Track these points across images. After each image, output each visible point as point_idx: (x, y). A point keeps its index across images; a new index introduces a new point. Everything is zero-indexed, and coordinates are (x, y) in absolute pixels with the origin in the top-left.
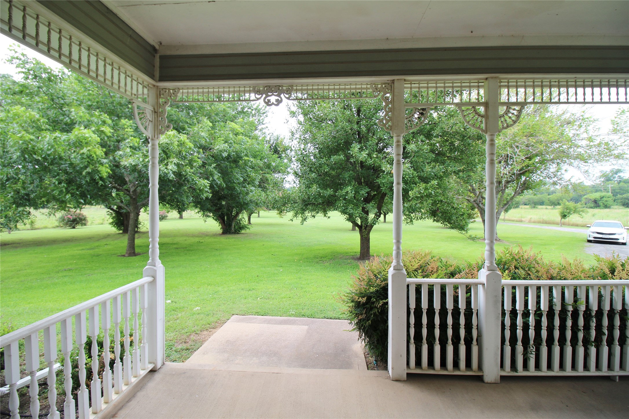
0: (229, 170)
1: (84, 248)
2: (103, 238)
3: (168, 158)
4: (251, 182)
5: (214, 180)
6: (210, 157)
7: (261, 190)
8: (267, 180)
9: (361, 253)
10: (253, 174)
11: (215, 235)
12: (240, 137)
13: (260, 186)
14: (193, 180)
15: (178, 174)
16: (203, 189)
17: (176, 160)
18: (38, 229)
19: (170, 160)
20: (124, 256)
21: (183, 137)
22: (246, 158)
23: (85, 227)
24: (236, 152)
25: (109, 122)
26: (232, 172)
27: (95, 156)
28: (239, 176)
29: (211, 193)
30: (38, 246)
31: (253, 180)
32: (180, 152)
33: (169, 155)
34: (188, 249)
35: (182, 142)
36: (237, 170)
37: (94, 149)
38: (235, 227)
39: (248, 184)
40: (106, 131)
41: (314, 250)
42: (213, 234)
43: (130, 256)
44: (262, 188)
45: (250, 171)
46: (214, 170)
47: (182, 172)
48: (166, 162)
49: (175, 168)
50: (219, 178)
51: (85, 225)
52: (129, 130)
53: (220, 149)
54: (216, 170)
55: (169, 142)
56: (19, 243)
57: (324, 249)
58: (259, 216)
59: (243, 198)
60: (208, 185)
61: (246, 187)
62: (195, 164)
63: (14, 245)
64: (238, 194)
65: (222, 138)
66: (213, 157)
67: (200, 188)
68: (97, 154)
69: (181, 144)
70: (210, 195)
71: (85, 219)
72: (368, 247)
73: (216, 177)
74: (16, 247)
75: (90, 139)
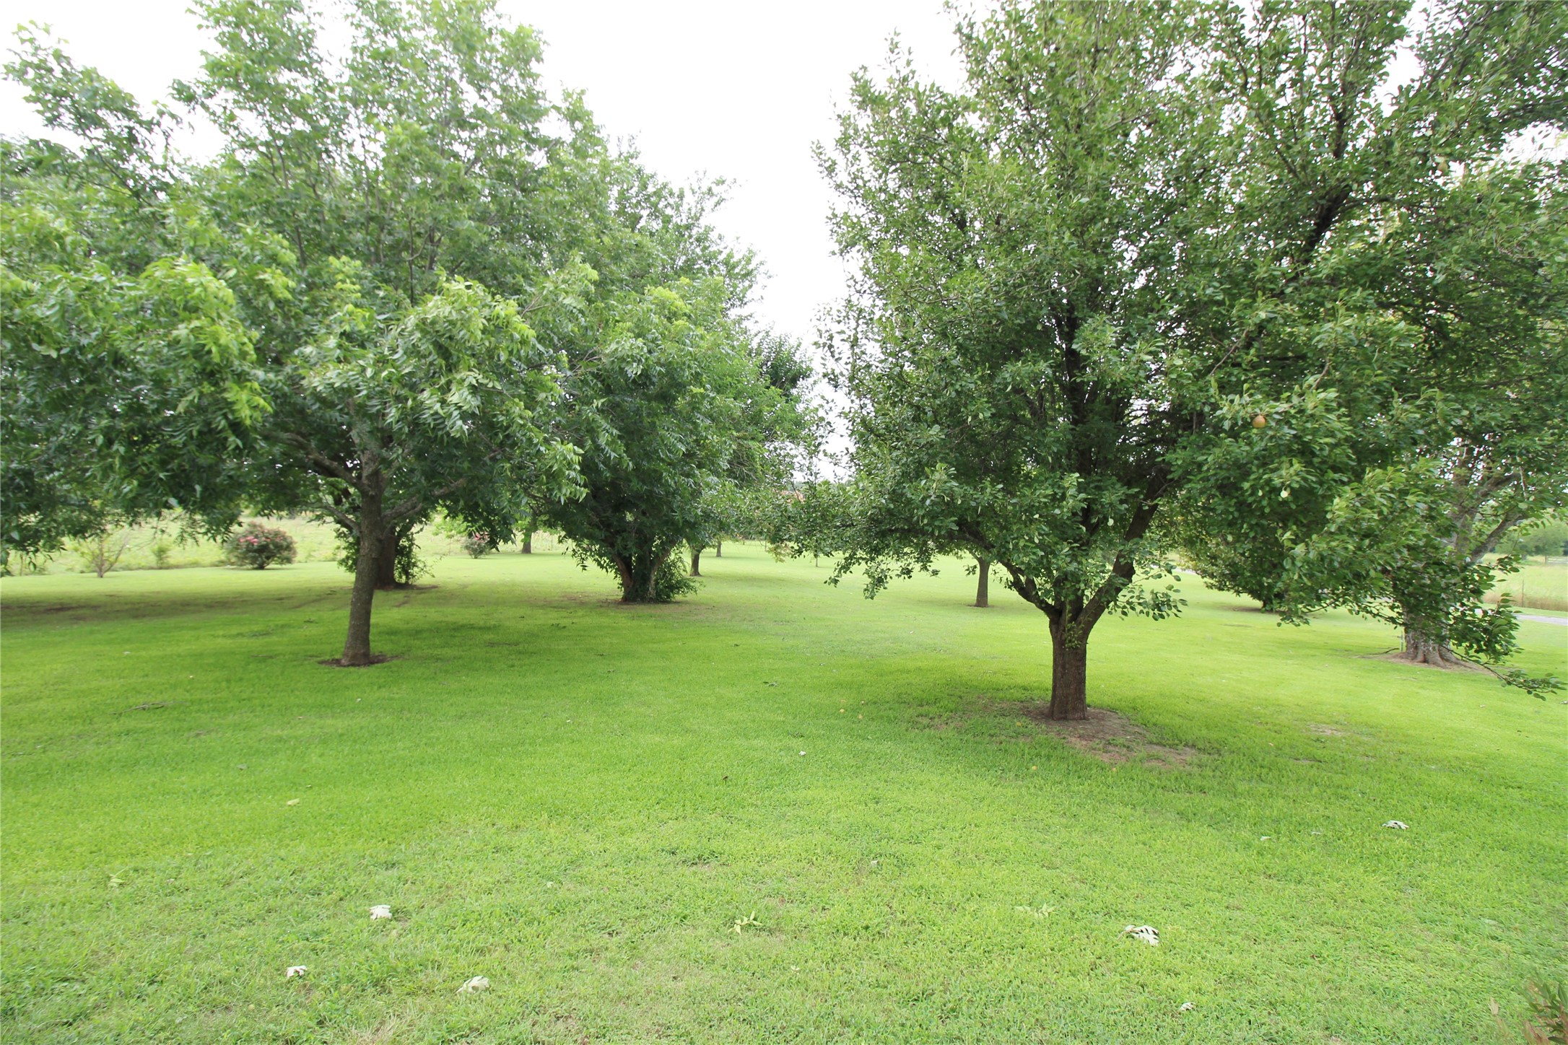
0: (647, 420)
1: (245, 629)
2: (315, 601)
3: (451, 368)
4: (708, 462)
5: (598, 448)
6: (590, 378)
7: (736, 485)
8: (751, 457)
9: (1054, 696)
10: (713, 439)
11: (604, 605)
12: (681, 323)
13: (731, 473)
14: (530, 440)
15: (485, 422)
16: (560, 470)
17: (473, 377)
18: (177, 567)
19: (458, 377)
20: (337, 662)
21: (506, 308)
22: (696, 390)
23: (288, 566)
24: (668, 365)
25: (290, 257)
26: (653, 424)
27: (214, 349)
28: (672, 437)
29: (585, 486)
30: (136, 617)
31: (714, 455)
32: (491, 353)
33: (455, 359)
34: (520, 648)
35: (499, 322)
36: (670, 421)
37: (213, 328)
38: (657, 583)
39: (700, 466)
40: (273, 282)
41: (891, 673)
42: (599, 601)
43: (353, 665)
44: (735, 478)
45: (707, 429)
46: (598, 417)
47: (495, 416)
48: (443, 381)
49: (472, 403)
50: (613, 442)
51: (289, 560)
52: (348, 286)
53: (619, 355)
54: (605, 418)
55: (455, 316)
56: (95, 607)
57: (920, 669)
58: (719, 554)
59: (683, 509)
60: (576, 459)
61: (694, 476)
62: (542, 396)
63: (80, 612)
64: (668, 493)
65: (629, 324)
66: (597, 376)
67: (551, 467)
68: (222, 341)
69: (497, 328)
70: (583, 493)
71: (289, 547)
72: (1081, 680)
73: (603, 440)
74: (78, 619)
75: (198, 290)
